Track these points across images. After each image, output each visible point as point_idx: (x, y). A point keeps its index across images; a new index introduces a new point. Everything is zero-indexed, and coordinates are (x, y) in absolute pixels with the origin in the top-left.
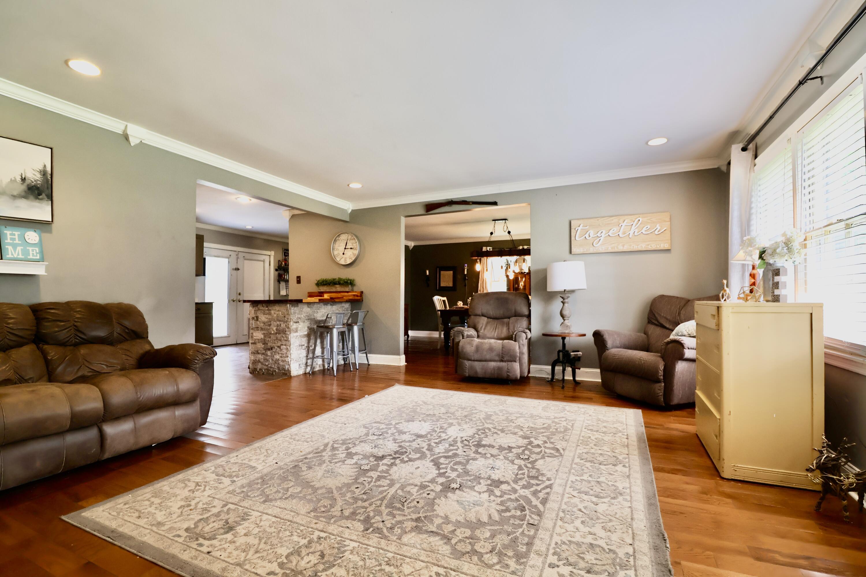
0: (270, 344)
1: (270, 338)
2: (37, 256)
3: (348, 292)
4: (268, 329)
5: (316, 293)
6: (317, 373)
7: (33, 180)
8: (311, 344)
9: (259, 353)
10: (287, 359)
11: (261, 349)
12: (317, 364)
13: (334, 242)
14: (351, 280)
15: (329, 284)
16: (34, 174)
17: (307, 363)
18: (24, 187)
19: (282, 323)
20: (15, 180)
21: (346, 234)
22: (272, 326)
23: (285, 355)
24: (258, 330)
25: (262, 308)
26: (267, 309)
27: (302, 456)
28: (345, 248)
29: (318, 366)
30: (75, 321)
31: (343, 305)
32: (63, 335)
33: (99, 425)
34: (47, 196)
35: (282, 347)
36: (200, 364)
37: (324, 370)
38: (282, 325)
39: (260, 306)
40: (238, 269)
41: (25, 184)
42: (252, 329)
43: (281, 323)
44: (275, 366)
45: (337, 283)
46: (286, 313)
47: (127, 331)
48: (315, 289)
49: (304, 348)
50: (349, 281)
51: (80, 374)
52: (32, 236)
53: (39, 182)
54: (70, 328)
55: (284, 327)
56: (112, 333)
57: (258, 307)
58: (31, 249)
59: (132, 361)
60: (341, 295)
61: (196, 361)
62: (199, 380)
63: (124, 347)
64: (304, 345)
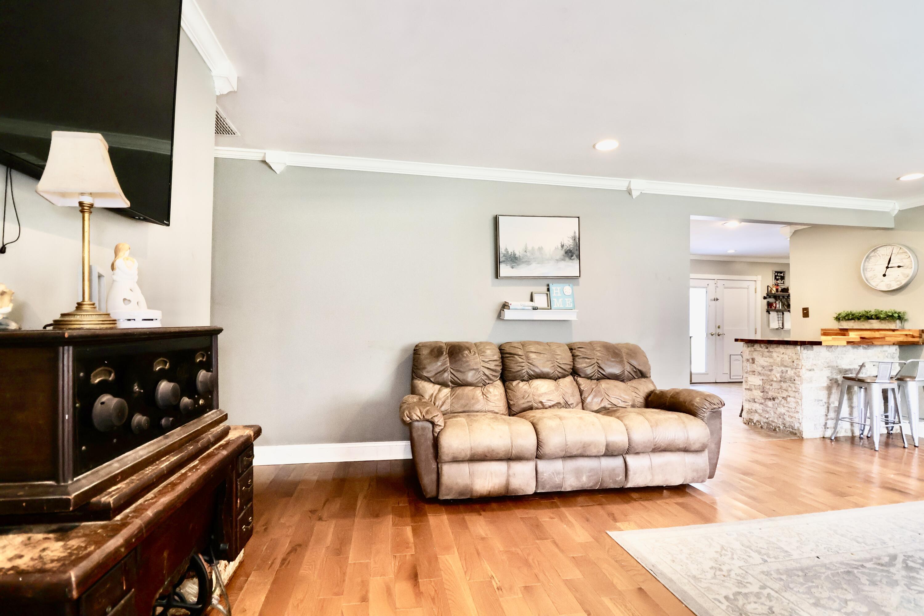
0: (771, 394)
1: (772, 385)
2: (571, 305)
3: (894, 330)
4: (769, 375)
5: (836, 330)
6: (842, 440)
7: (568, 245)
8: (832, 399)
9: (755, 402)
10: (796, 415)
11: (759, 397)
12: (841, 428)
13: (865, 261)
14: (899, 313)
15: (859, 319)
16: (568, 241)
17: (826, 423)
18: (563, 252)
19: (789, 369)
20: (558, 248)
21: (890, 247)
22: (774, 372)
23: (793, 410)
24: (755, 375)
25: (760, 349)
26: (767, 350)
27: (855, 561)
28: (887, 267)
29: (843, 431)
30: (598, 359)
31: (886, 348)
32: (589, 371)
33: (624, 456)
34: (576, 256)
35: (789, 399)
36: (708, 413)
37: (853, 438)
38: (789, 372)
39: (757, 346)
40: (717, 300)
41: (564, 250)
42: (746, 373)
43: (787, 369)
44: (778, 420)
45: (873, 317)
46: (795, 357)
47: (635, 370)
48: (835, 326)
49: (822, 404)
50: (896, 315)
51: (602, 405)
52: (568, 289)
53: (571, 246)
54: (594, 365)
55: (793, 375)
56: (623, 372)
57: (755, 347)
58: (567, 300)
59: (640, 400)
60: (880, 334)
61: (704, 410)
62: (708, 431)
63: (633, 385)
64: (822, 401)
